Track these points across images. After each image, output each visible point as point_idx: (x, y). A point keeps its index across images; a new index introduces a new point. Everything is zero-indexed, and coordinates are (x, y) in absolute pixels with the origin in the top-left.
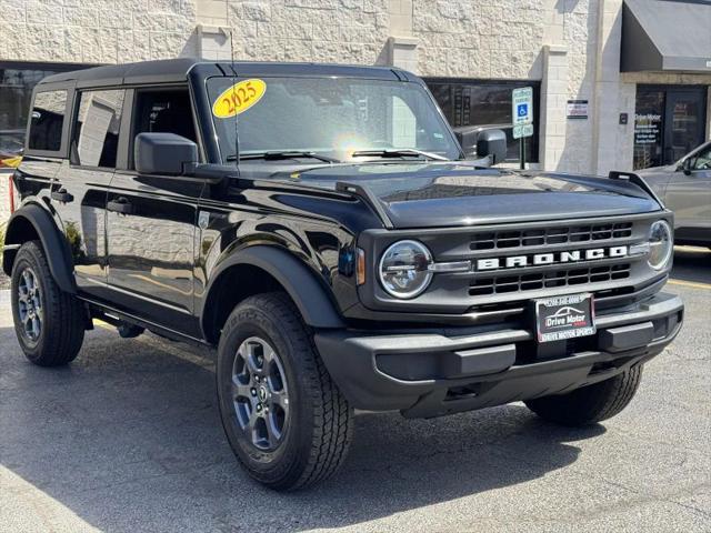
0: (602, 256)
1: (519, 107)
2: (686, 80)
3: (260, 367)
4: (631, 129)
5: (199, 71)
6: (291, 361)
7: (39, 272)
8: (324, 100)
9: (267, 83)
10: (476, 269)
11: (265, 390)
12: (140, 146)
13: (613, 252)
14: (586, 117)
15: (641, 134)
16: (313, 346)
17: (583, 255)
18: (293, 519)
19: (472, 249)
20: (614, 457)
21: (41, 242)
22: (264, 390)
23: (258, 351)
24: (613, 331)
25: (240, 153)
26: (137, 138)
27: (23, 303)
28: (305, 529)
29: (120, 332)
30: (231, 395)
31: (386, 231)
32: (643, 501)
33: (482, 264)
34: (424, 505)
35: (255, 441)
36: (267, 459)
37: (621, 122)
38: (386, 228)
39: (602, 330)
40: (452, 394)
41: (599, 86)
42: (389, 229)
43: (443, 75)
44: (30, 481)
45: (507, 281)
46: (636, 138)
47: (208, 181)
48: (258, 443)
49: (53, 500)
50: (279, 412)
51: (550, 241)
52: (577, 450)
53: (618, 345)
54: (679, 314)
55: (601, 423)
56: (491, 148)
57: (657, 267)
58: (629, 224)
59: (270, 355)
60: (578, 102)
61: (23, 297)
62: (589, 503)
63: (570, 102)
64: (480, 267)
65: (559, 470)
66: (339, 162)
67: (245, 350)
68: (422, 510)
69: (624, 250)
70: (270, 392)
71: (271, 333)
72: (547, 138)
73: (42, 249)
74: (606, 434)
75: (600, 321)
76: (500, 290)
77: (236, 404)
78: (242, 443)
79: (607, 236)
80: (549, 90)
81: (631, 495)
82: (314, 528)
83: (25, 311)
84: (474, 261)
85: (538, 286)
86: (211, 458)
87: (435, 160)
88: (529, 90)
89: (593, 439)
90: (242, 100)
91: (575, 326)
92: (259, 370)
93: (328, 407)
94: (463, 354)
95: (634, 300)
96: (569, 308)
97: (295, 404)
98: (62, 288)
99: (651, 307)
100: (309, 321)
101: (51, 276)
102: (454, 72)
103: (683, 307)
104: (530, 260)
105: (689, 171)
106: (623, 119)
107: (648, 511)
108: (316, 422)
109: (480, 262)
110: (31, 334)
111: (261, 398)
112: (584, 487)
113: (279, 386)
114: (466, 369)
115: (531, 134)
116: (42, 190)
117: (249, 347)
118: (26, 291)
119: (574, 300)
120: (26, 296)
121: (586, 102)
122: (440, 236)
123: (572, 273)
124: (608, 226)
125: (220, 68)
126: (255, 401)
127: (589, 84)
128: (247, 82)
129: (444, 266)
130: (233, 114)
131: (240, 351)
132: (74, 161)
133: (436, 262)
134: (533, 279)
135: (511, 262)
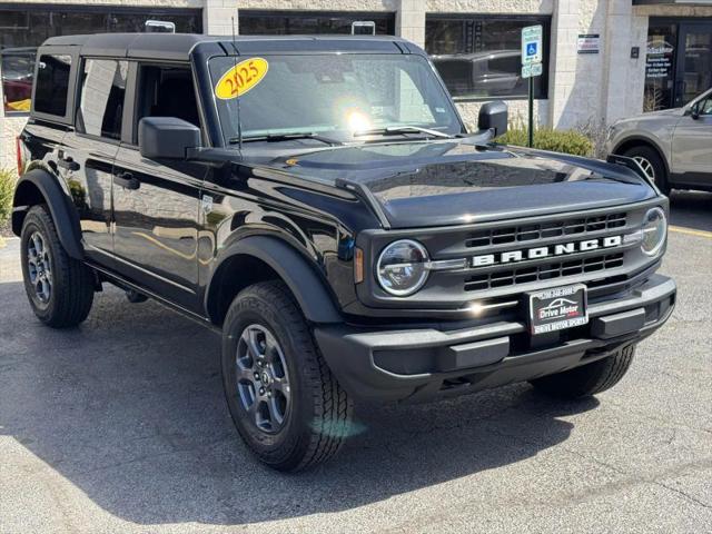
0: (596, 246)
1: (529, 46)
2: (700, 12)
3: (263, 354)
4: (642, 62)
5: (202, 50)
6: (291, 351)
7: (47, 237)
8: (326, 78)
9: (269, 61)
10: (471, 266)
11: (268, 374)
12: (144, 131)
13: (607, 242)
14: (597, 52)
15: (652, 67)
16: (313, 338)
17: (577, 247)
18: (295, 503)
19: (468, 246)
20: (605, 433)
21: (47, 207)
22: (266, 375)
23: (261, 337)
24: (605, 320)
25: (243, 134)
26: (141, 122)
27: (32, 264)
28: (306, 514)
29: (129, 297)
30: (235, 378)
31: (383, 232)
32: (631, 482)
33: (478, 261)
34: (419, 488)
35: (258, 423)
36: (269, 442)
37: (632, 56)
38: (383, 227)
39: (594, 319)
40: (447, 383)
41: (611, 19)
42: (387, 229)
43: (452, 10)
44: (43, 459)
45: (502, 276)
46: (647, 73)
47: (212, 164)
48: (262, 425)
49: (64, 479)
50: (280, 397)
51: (545, 235)
52: (570, 426)
53: (609, 332)
54: (672, 298)
55: (595, 396)
56: (492, 120)
57: (650, 253)
58: (623, 214)
59: (271, 342)
60: (588, 36)
61: (33, 259)
62: (579, 486)
63: (581, 36)
64: (475, 264)
65: (552, 449)
66: (341, 144)
67: (248, 335)
68: (418, 493)
69: (618, 240)
70: (272, 377)
71: (273, 324)
72: (557, 74)
73: (49, 214)
74: (599, 408)
75: (593, 310)
76: (495, 285)
77: (240, 386)
78: (247, 424)
79: (602, 227)
80: (559, 25)
81: (620, 476)
82: (314, 512)
83: (35, 272)
84: (470, 258)
85: (533, 279)
86: (217, 434)
87: (437, 137)
88: (539, 29)
89: (586, 414)
90: (245, 79)
91: (568, 317)
92: (262, 356)
93: (328, 396)
94: (457, 349)
95: (627, 286)
96: (562, 300)
97: (296, 392)
98: (70, 255)
99: (644, 293)
100: (309, 315)
101: (59, 242)
102: (463, 7)
103: (675, 290)
104: (525, 254)
105: (697, 115)
106: (635, 52)
107: (634, 495)
108: (317, 411)
109: (475, 258)
110: (42, 296)
111: (263, 383)
112: (574, 468)
113: (281, 374)
114: (460, 363)
115: (539, 73)
116: (48, 154)
117: (252, 333)
118: (35, 253)
119: (568, 291)
120: (35, 259)
121: (597, 36)
122: (437, 235)
123: (566, 264)
124: (603, 217)
125: (223, 47)
126: (258, 384)
127: (602, 17)
128: (248, 61)
129: (440, 265)
130: (235, 96)
131: (243, 336)
132: (79, 129)
133: (432, 260)
134: (528, 272)
135: (506, 257)
